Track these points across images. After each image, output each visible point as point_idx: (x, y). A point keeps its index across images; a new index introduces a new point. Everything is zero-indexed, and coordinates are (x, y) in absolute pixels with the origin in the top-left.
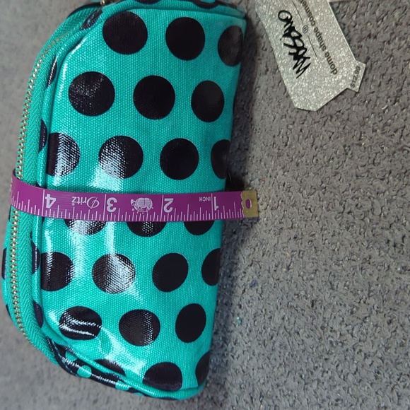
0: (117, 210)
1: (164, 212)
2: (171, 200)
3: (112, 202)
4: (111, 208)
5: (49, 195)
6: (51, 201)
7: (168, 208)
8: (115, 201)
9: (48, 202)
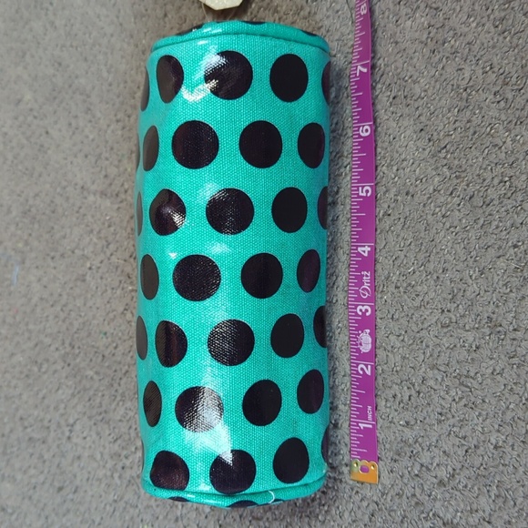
0: (360, 316)
1: (358, 364)
2: (368, 372)
3: (367, 310)
4: (361, 310)
5: (369, 249)
6: (364, 252)
7: (362, 369)
8: (368, 314)
9: (363, 249)
